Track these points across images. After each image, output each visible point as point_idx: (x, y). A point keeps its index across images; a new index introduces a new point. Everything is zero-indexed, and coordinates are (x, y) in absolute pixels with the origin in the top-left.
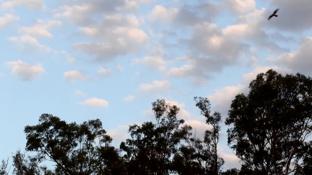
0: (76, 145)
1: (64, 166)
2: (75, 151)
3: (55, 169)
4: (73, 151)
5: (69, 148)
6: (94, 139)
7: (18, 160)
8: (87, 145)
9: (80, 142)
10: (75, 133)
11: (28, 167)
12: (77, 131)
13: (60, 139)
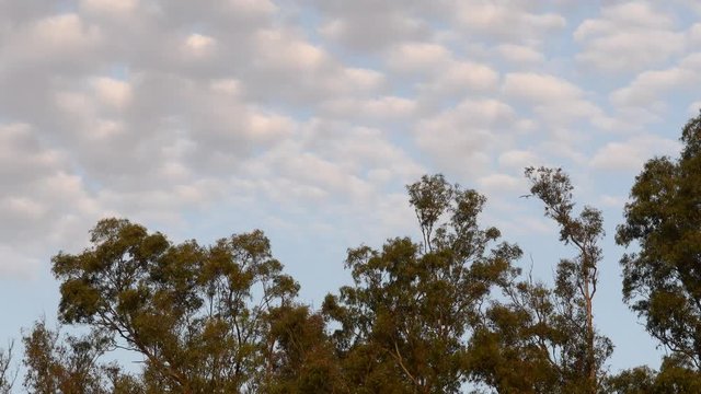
0: (198, 304)
1: (167, 363)
2: (196, 321)
3: (141, 372)
4: (191, 320)
5: (178, 313)
6: (247, 287)
7: (38, 345)
8: (230, 306)
9: (211, 295)
10: (196, 273)
11: (66, 367)
12: (201, 264)
13: (154, 287)
